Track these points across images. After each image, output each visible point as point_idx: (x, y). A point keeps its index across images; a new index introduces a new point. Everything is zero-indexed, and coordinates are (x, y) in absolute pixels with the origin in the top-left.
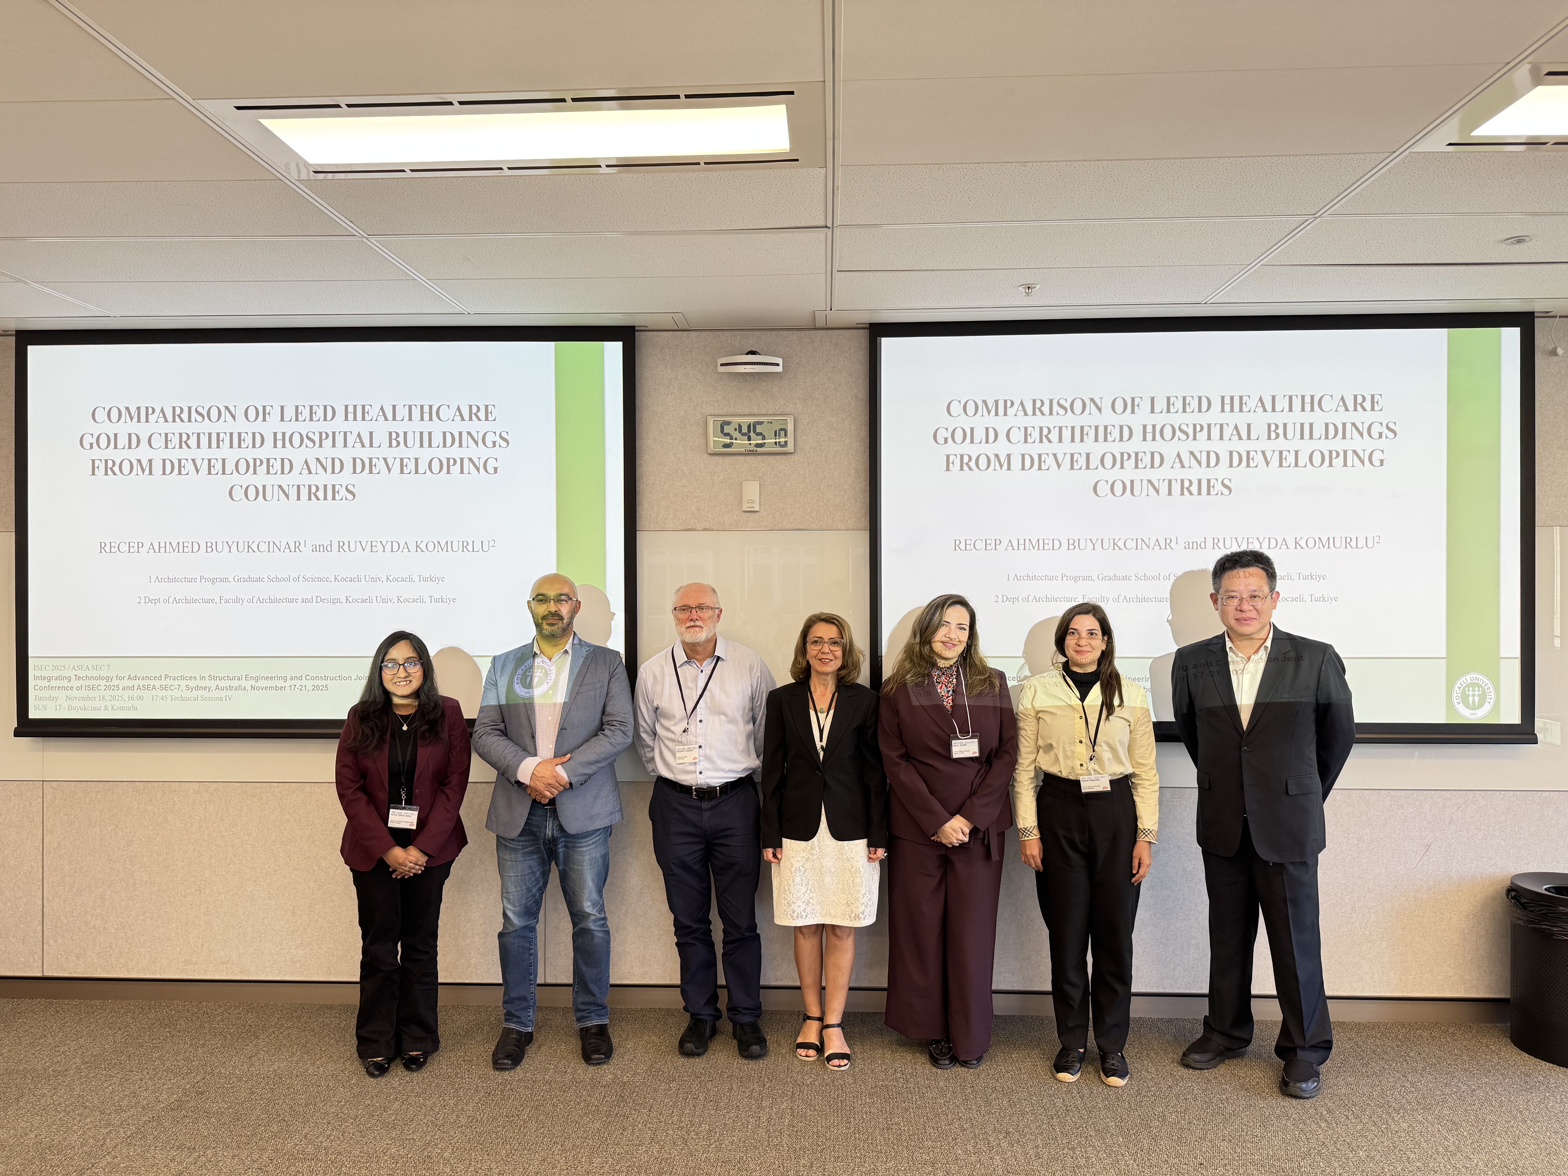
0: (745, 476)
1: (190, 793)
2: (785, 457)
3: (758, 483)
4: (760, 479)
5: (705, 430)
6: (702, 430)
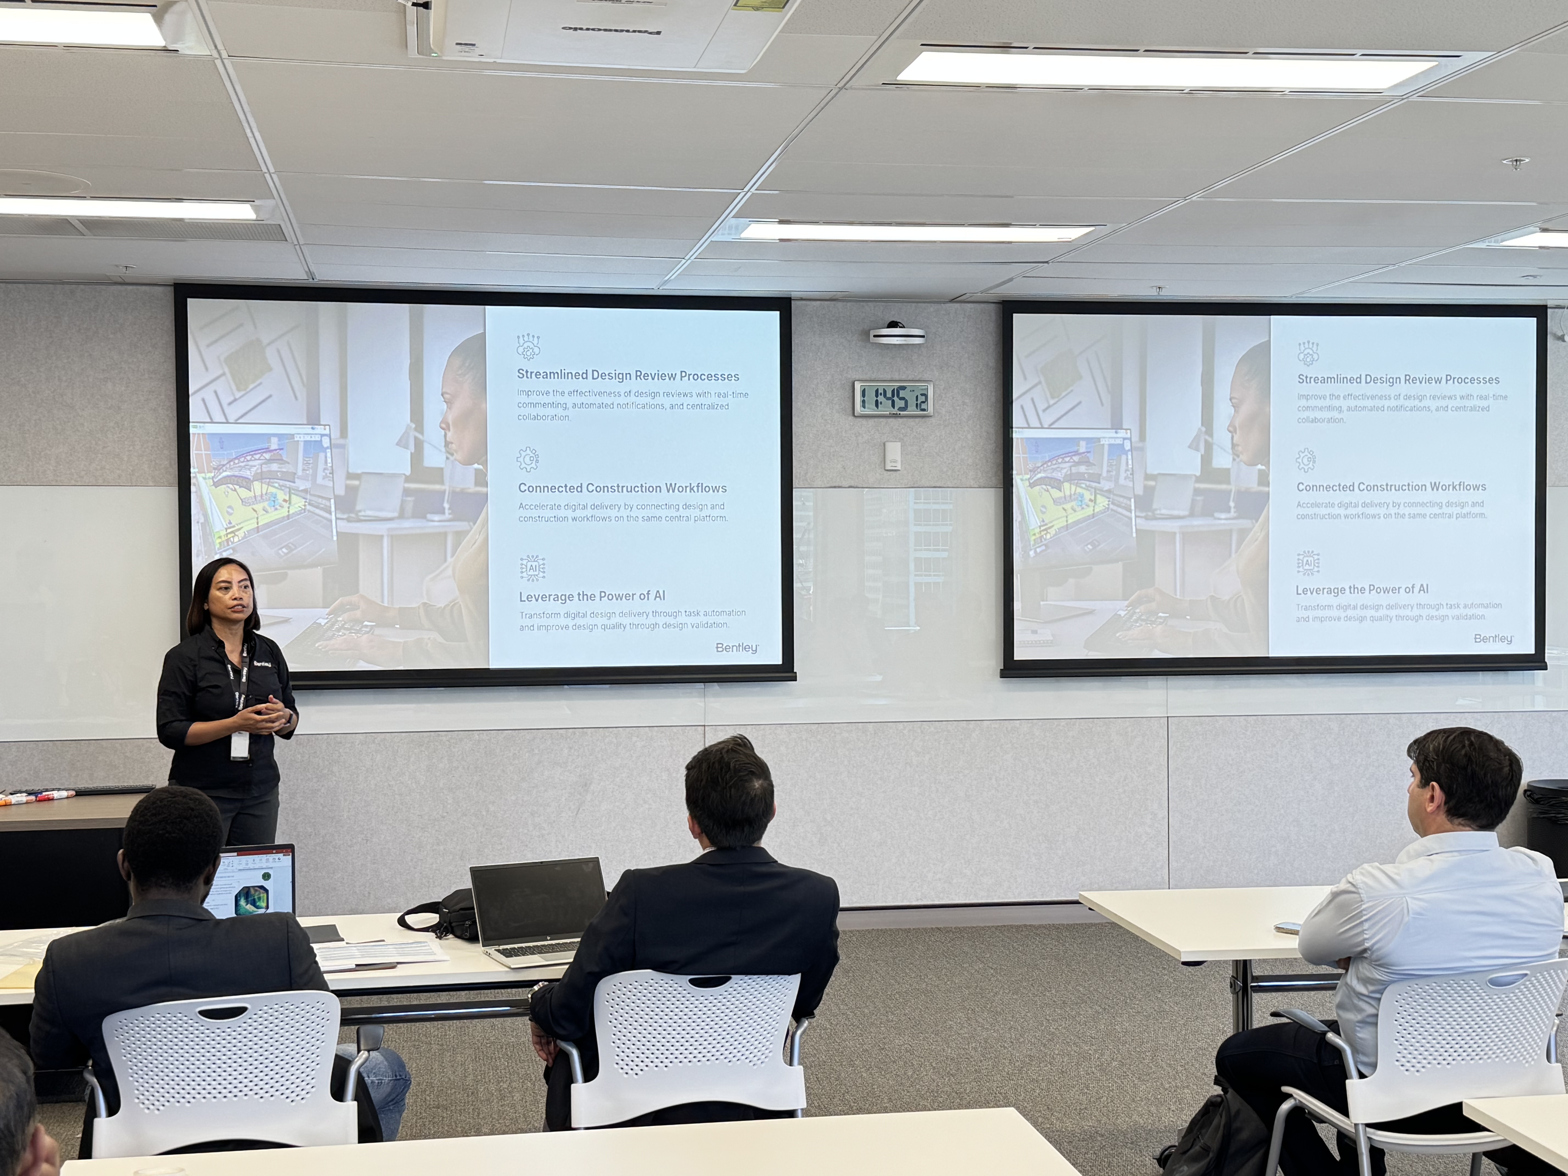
0: (887, 437)
1: (356, 744)
2: (924, 420)
3: (899, 444)
4: (901, 440)
5: (852, 394)
6: (848, 394)
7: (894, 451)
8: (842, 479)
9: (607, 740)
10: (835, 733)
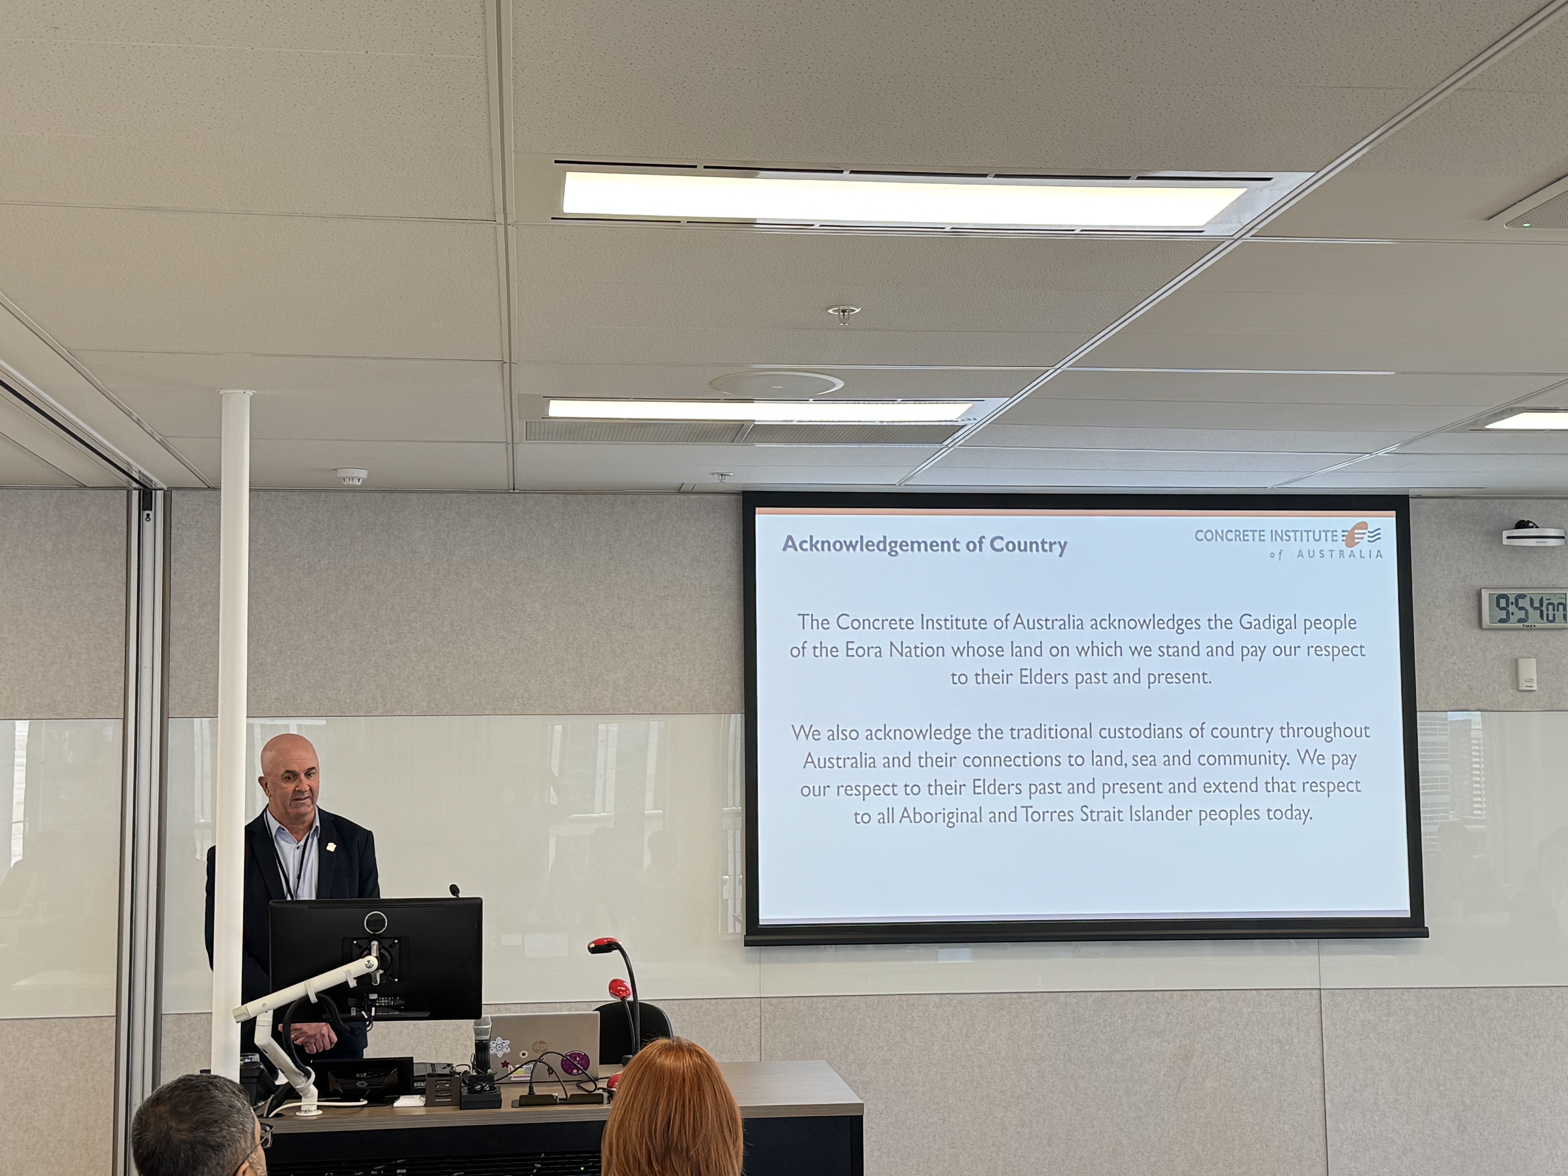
0: (1519, 652)
1: (931, 1007)
2: (1560, 632)
3: (1534, 661)
4: (1536, 656)
5: (1477, 603)
6: (1473, 603)
7: (1529, 670)
8: (1469, 701)
9: (1209, 1005)
10: (1471, 1000)
